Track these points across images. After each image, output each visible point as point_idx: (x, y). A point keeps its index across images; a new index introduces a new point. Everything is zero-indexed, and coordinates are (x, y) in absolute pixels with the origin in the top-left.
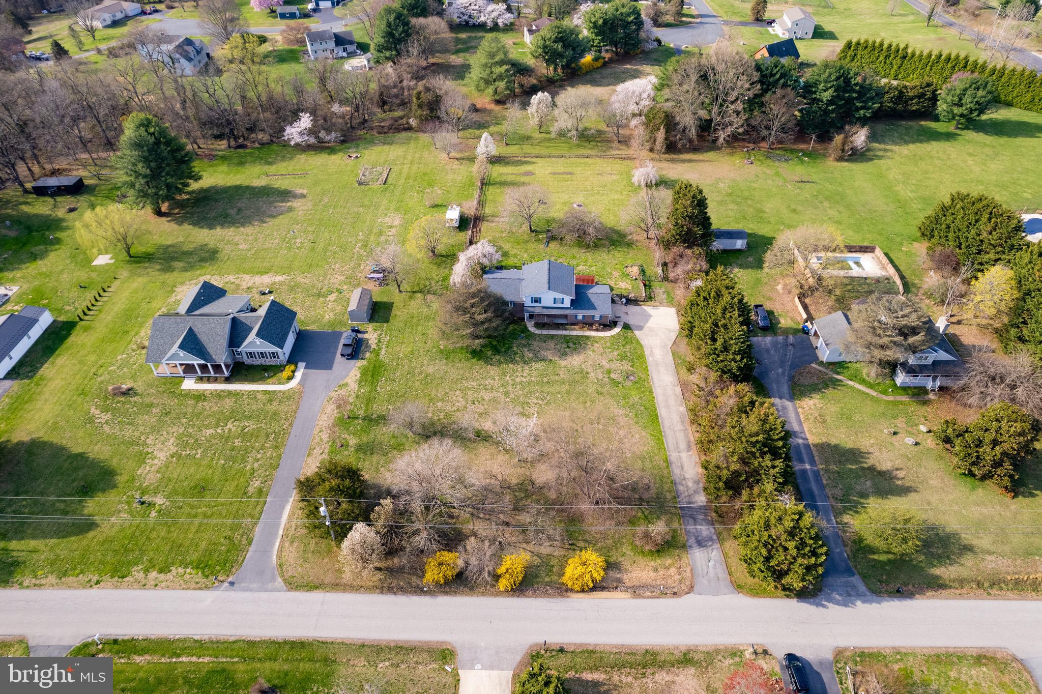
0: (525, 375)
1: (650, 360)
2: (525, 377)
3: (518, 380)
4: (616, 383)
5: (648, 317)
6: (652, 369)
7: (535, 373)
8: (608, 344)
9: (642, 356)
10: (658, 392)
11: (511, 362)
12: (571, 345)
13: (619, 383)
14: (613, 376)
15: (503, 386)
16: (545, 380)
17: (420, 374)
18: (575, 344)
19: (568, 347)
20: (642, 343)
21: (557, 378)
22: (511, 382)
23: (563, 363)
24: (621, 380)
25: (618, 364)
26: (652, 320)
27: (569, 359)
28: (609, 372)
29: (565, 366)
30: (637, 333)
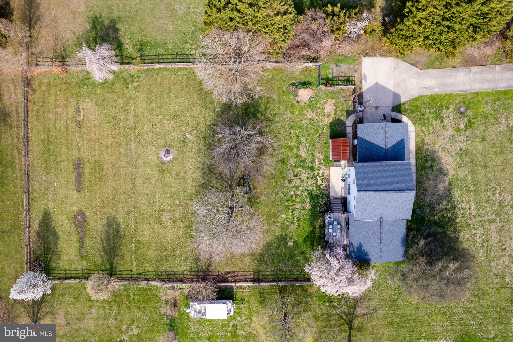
0: (468, 207)
1: (437, 91)
2: (470, 206)
3: (474, 213)
4: (469, 125)
5: (377, 87)
6: (448, 90)
7: (466, 198)
8: (425, 129)
9: (434, 98)
10: (478, 87)
11: (454, 221)
12: (429, 164)
13: (469, 121)
14: (462, 126)
15: (482, 226)
16: (472, 188)
17: (471, 302)
18: (426, 161)
19: (431, 167)
20: (416, 96)
21: (469, 177)
22: (477, 219)
23: (451, 172)
24: (466, 120)
25: (446, 121)
26: (382, 82)
27: (446, 166)
28: (458, 130)
29: (455, 170)
30: (403, 100)
